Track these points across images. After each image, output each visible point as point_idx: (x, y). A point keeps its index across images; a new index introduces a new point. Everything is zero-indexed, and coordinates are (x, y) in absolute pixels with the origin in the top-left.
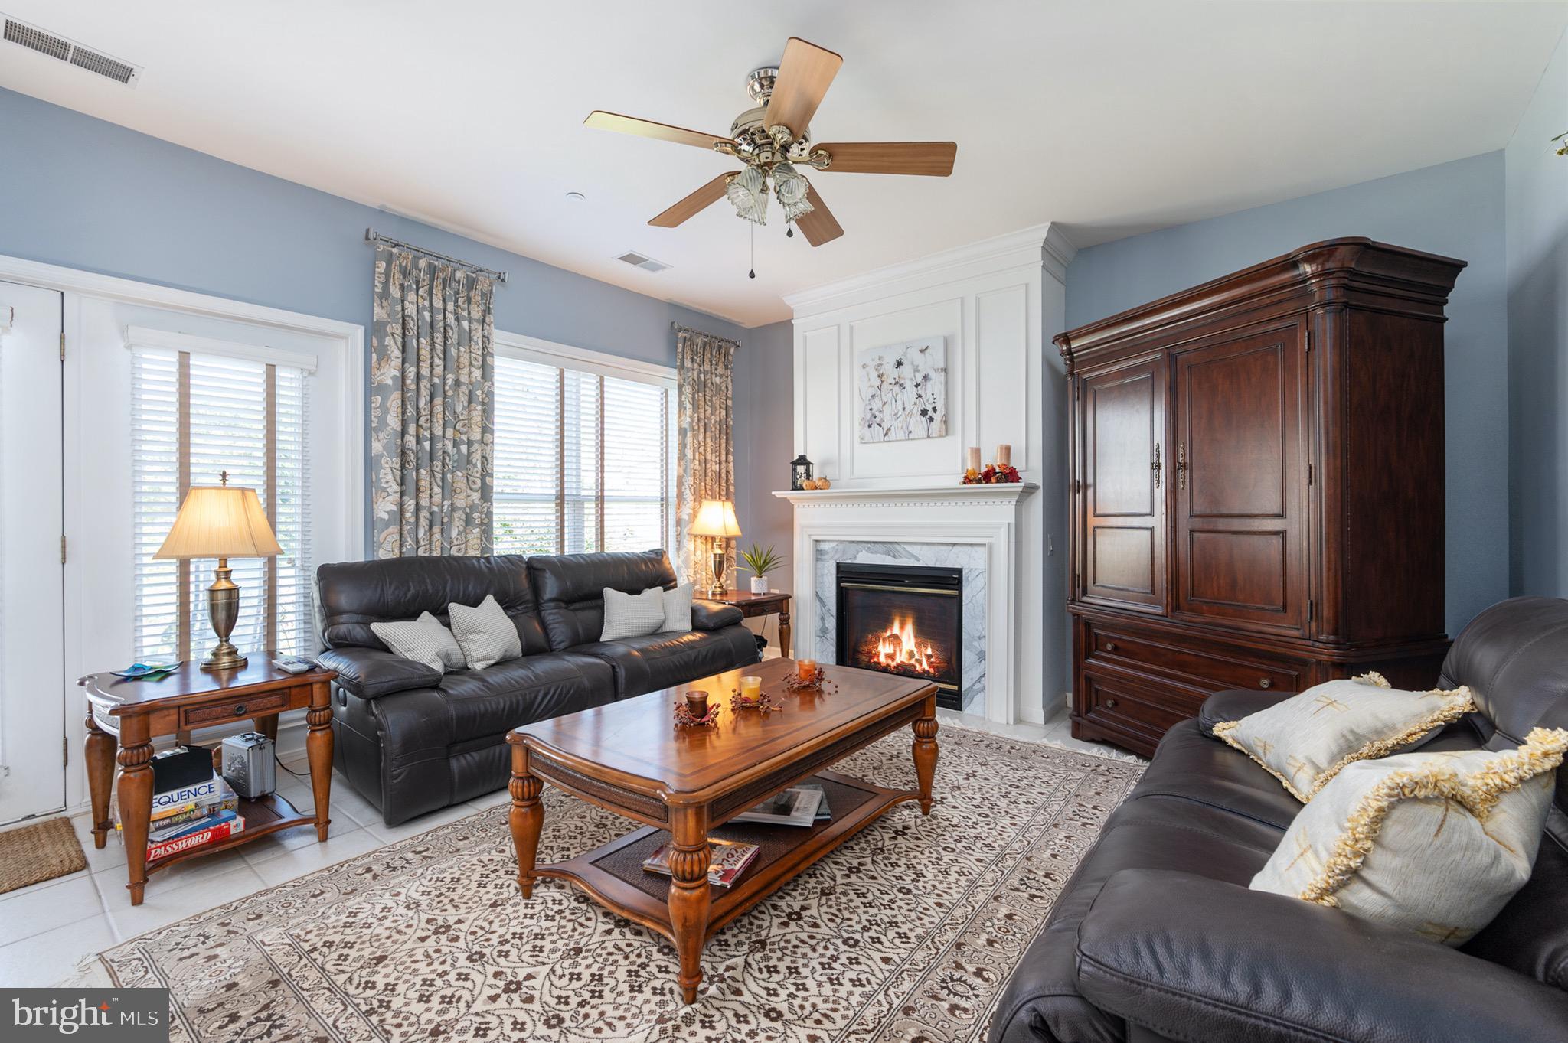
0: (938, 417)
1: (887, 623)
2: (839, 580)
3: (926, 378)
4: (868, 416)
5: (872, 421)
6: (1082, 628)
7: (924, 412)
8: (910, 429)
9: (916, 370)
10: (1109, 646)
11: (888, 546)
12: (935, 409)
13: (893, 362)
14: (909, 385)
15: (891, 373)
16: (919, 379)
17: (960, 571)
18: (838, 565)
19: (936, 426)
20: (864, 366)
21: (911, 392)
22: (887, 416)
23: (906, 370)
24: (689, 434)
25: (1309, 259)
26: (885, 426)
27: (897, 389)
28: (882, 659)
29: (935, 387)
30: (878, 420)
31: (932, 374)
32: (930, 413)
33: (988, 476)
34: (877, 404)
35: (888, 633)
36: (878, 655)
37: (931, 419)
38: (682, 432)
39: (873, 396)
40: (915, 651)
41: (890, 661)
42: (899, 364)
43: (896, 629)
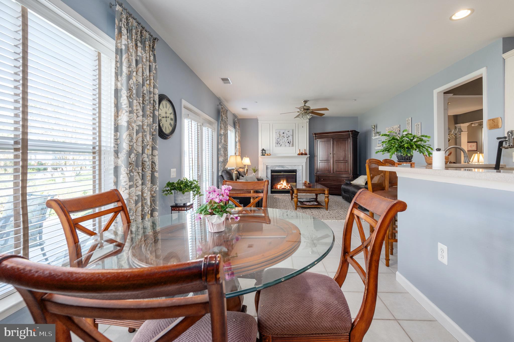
0: (291, 143)
1: (280, 181)
2: (271, 173)
3: (289, 136)
4: (277, 142)
5: (278, 143)
6: (317, 177)
7: (289, 142)
8: (286, 145)
9: (287, 135)
10: (322, 179)
11: (282, 166)
12: (291, 142)
13: (282, 133)
14: (285, 137)
15: (282, 135)
16: (288, 136)
17: (296, 170)
18: (271, 170)
19: (291, 145)
20: (276, 133)
21: (286, 139)
22: (281, 142)
23: (285, 135)
24: (238, 143)
25: (350, 132)
26: (281, 144)
27: (283, 138)
28: (279, 188)
29: (291, 138)
30: (279, 143)
31: (290, 136)
32: (290, 142)
33: (302, 154)
34: (279, 140)
35: (280, 183)
36: (278, 187)
37: (290, 144)
38: (236, 142)
39: (278, 138)
40: (286, 186)
41: (280, 188)
42: (284, 133)
43: (282, 182)
